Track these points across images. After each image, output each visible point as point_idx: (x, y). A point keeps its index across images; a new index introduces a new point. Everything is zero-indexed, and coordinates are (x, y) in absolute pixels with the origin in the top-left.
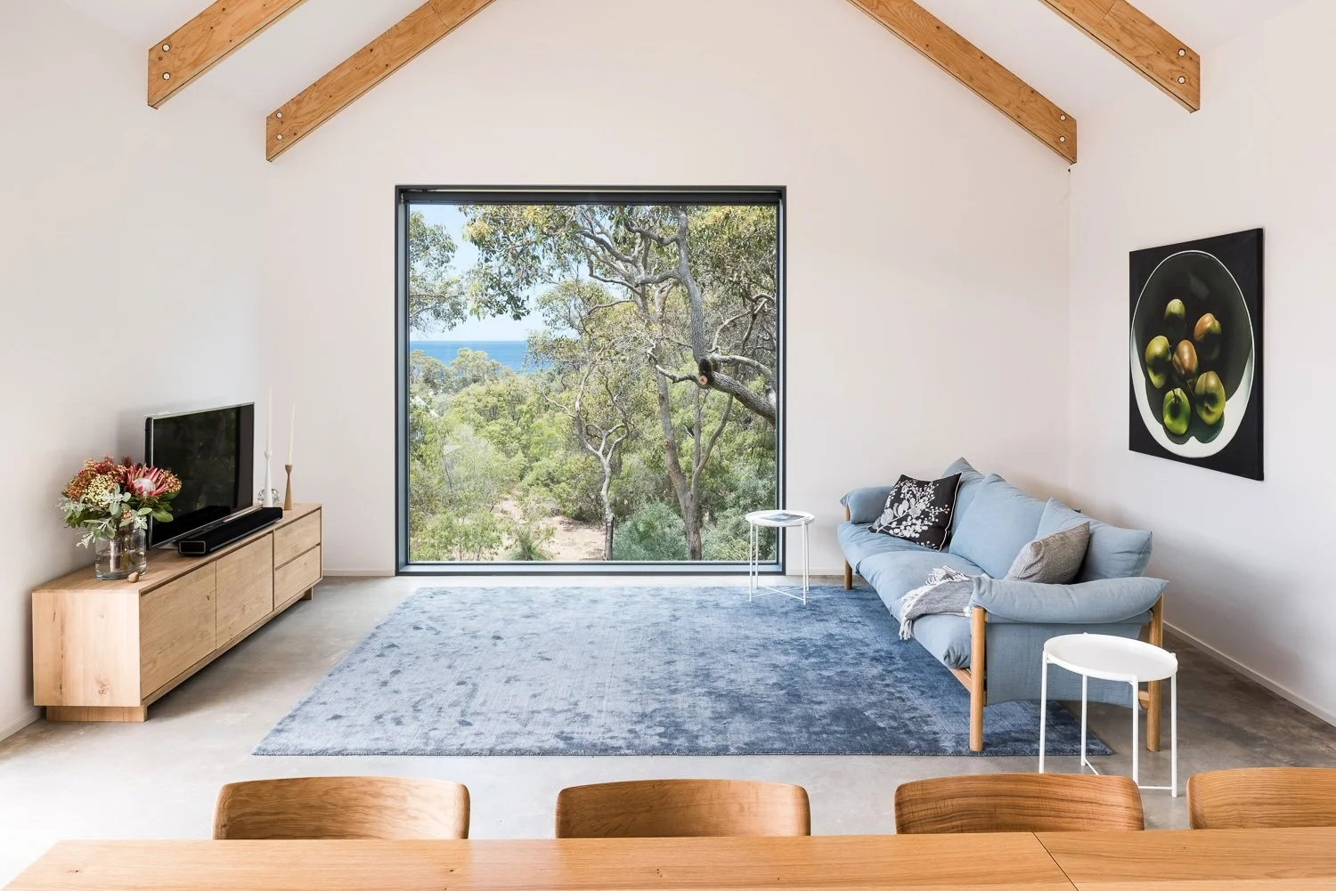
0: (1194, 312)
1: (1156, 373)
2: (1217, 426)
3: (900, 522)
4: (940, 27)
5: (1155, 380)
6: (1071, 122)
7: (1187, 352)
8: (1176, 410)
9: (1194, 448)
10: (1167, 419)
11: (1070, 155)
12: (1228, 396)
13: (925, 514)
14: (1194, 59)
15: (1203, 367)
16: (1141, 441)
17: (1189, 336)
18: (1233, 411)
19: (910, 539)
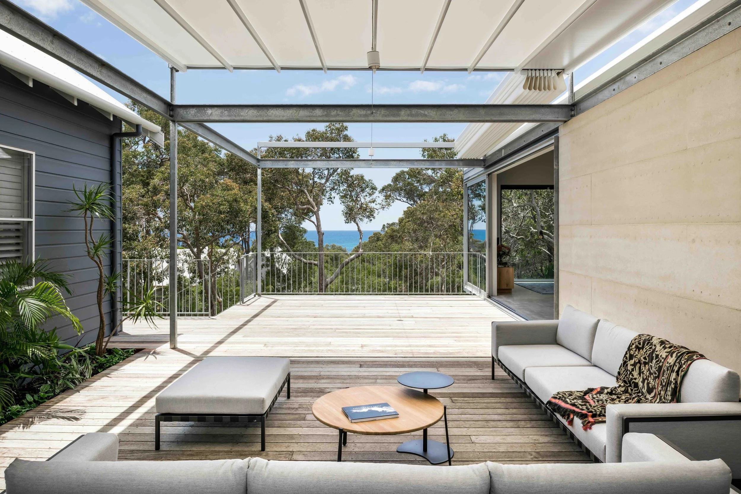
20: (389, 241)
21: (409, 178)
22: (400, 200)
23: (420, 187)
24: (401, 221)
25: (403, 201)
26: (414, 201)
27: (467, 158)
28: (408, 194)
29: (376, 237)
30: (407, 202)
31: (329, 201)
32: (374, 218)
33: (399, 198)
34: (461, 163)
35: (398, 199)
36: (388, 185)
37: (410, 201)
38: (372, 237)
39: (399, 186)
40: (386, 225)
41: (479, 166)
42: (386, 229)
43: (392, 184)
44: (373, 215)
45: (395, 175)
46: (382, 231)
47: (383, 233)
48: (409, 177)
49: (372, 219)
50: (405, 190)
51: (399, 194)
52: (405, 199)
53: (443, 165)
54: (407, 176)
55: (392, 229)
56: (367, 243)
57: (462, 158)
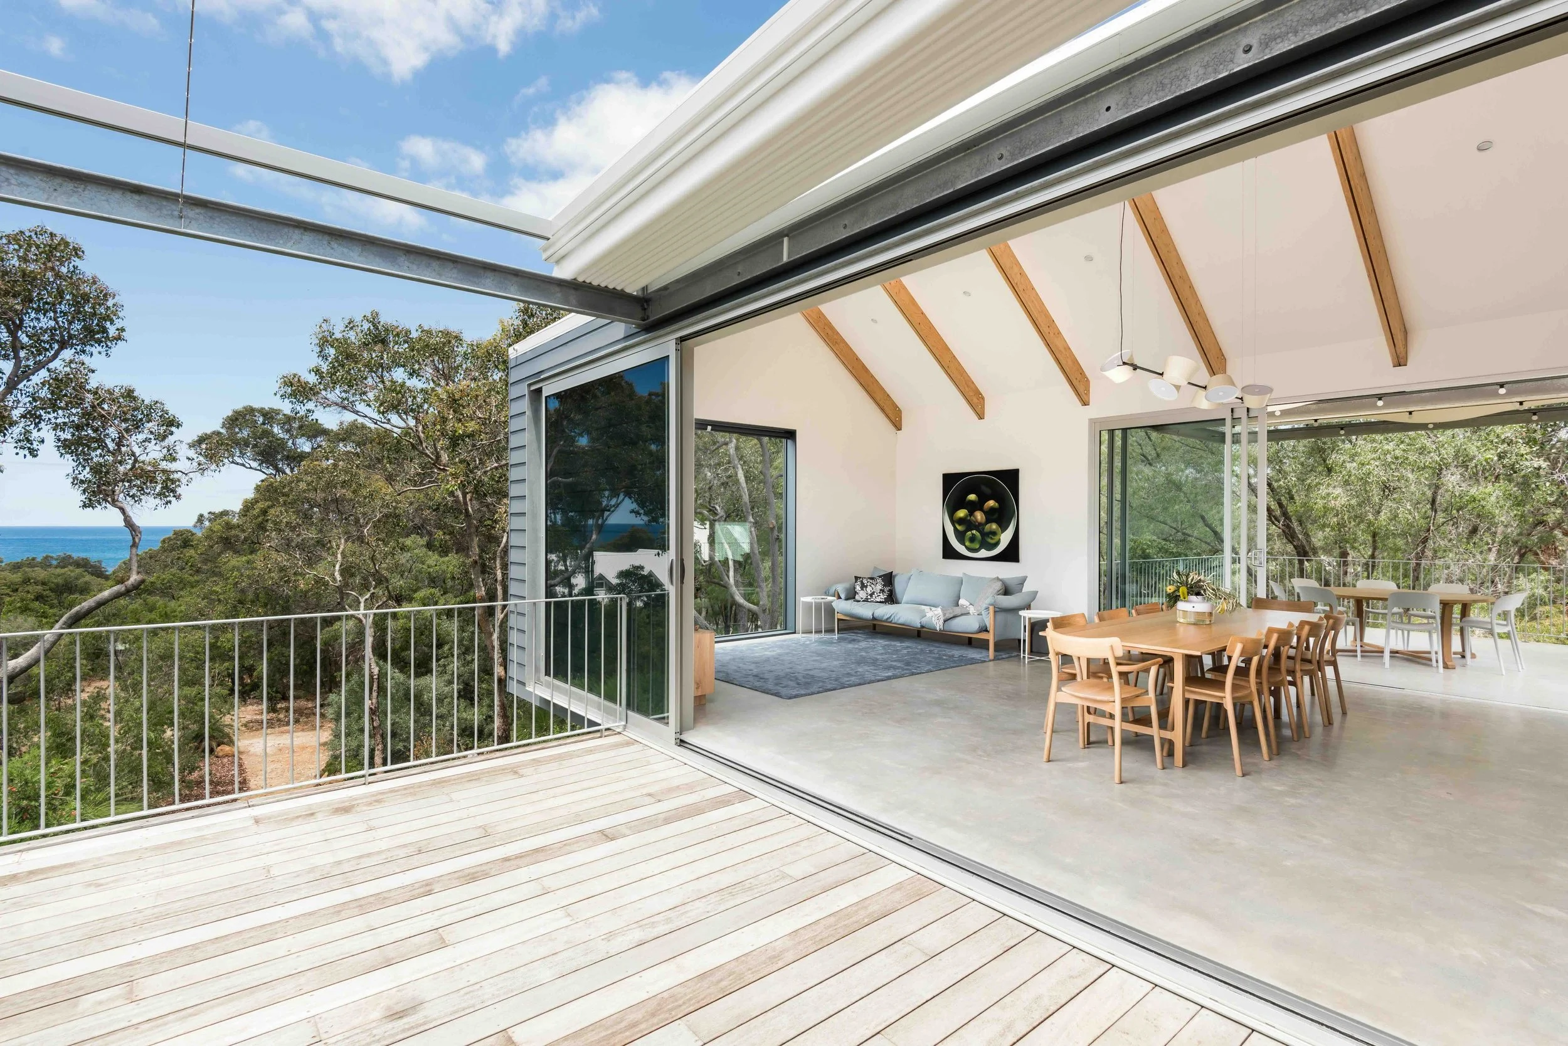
0: (983, 498)
1: (960, 525)
2: (997, 544)
3: (871, 595)
4: (857, 359)
5: (959, 528)
6: (900, 411)
7: (979, 516)
8: (973, 539)
9: (983, 553)
10: (967, 543)
11: (898, 427)
12: (1003, 532)
13: (882, 591)
14: (983, 398)
15: (988, 521)
16: (949, 553)
17: (981, 509)
18: (1005, 538)
19: (880, 602)
20: (217, 548)
21: (264, 424)
22: (243, 465)
23: (291, 441)
24: (248, 506)
25: (251, 468)
26: (278, 470)
27: (595, 283)
28: (261, 454)
29: (182, 540)
30: (261, 470)
31: (22, 448)
32: (178, 497)
33: (239, 460)
34: (573, 296)
35: (237, 464)
36: (214, 433)
37: (268, 468)
38: (170, 539)
39: (239, 435)
40: (206, 515)
41: (626, 315)
42: (207, 523)
43: (223, 431)
44: (173, 491)
45: (230, 413)
46: (195, 526)
47: (199, 534)
48: (264, 420)
49: (173, 500)
50: (255, 446)
51: (241, 452)
52: (255, 464)
53: (512, 289)
54: (261, 419)
55: (227, 523)
56: (158, 552)
57: (580, 279)
